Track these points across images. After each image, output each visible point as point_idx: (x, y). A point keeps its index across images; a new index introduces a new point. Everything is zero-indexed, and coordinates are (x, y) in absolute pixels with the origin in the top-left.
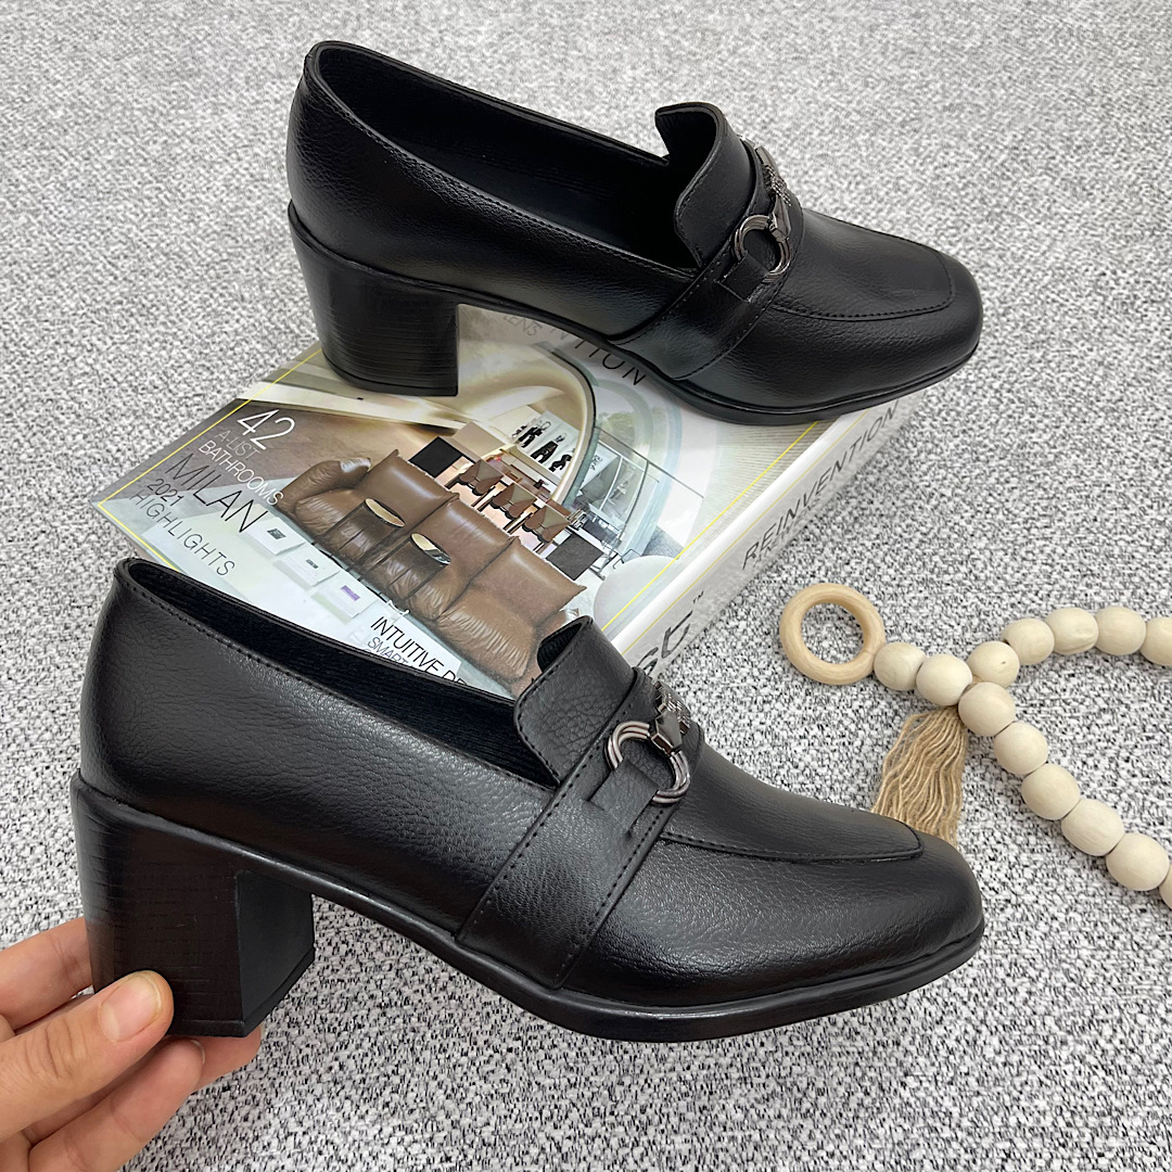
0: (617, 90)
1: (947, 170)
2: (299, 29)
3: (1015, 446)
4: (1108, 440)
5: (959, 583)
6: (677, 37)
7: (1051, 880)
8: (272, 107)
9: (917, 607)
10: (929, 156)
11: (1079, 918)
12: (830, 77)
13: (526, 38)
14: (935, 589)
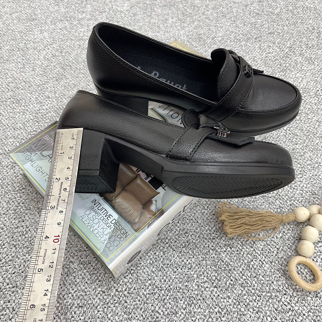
0: (167, 26)
1: (270, 55)
2: (68, 4)
3: (291, 149)
5: (274, 197)
6: (186, 8)
7: (303, 301)
8: (59, 31)
9: (261, 205)
10: (264, 50)
11: (312, 315)
12: (233, 22)
13: (139, 8)
14: (266, 199)
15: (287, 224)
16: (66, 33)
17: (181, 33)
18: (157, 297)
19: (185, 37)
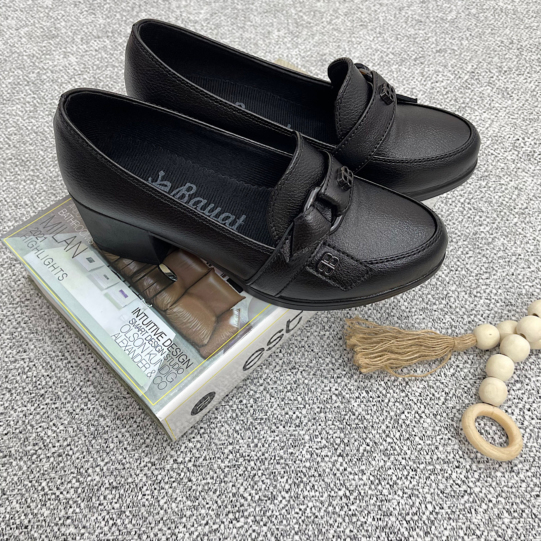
0: (270, 43)
1: (438, 85)
2: (109, 12)
3: (471, 234)
4: (520, 230)
5: (441, 310)
6: (301, 14)
8: (94, 54)
10: (428, 77)
12: (378, 35)
13: (224, 16)
14: (429, 313)
15: (463, 353)
16: (106, 56)
17: (292, 53)
18: (242, 472)
19: (299, 59)
